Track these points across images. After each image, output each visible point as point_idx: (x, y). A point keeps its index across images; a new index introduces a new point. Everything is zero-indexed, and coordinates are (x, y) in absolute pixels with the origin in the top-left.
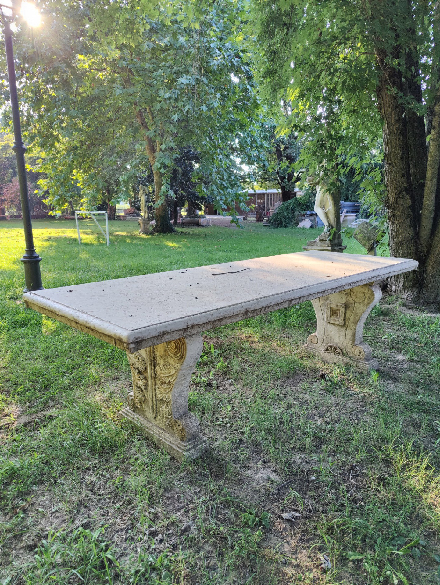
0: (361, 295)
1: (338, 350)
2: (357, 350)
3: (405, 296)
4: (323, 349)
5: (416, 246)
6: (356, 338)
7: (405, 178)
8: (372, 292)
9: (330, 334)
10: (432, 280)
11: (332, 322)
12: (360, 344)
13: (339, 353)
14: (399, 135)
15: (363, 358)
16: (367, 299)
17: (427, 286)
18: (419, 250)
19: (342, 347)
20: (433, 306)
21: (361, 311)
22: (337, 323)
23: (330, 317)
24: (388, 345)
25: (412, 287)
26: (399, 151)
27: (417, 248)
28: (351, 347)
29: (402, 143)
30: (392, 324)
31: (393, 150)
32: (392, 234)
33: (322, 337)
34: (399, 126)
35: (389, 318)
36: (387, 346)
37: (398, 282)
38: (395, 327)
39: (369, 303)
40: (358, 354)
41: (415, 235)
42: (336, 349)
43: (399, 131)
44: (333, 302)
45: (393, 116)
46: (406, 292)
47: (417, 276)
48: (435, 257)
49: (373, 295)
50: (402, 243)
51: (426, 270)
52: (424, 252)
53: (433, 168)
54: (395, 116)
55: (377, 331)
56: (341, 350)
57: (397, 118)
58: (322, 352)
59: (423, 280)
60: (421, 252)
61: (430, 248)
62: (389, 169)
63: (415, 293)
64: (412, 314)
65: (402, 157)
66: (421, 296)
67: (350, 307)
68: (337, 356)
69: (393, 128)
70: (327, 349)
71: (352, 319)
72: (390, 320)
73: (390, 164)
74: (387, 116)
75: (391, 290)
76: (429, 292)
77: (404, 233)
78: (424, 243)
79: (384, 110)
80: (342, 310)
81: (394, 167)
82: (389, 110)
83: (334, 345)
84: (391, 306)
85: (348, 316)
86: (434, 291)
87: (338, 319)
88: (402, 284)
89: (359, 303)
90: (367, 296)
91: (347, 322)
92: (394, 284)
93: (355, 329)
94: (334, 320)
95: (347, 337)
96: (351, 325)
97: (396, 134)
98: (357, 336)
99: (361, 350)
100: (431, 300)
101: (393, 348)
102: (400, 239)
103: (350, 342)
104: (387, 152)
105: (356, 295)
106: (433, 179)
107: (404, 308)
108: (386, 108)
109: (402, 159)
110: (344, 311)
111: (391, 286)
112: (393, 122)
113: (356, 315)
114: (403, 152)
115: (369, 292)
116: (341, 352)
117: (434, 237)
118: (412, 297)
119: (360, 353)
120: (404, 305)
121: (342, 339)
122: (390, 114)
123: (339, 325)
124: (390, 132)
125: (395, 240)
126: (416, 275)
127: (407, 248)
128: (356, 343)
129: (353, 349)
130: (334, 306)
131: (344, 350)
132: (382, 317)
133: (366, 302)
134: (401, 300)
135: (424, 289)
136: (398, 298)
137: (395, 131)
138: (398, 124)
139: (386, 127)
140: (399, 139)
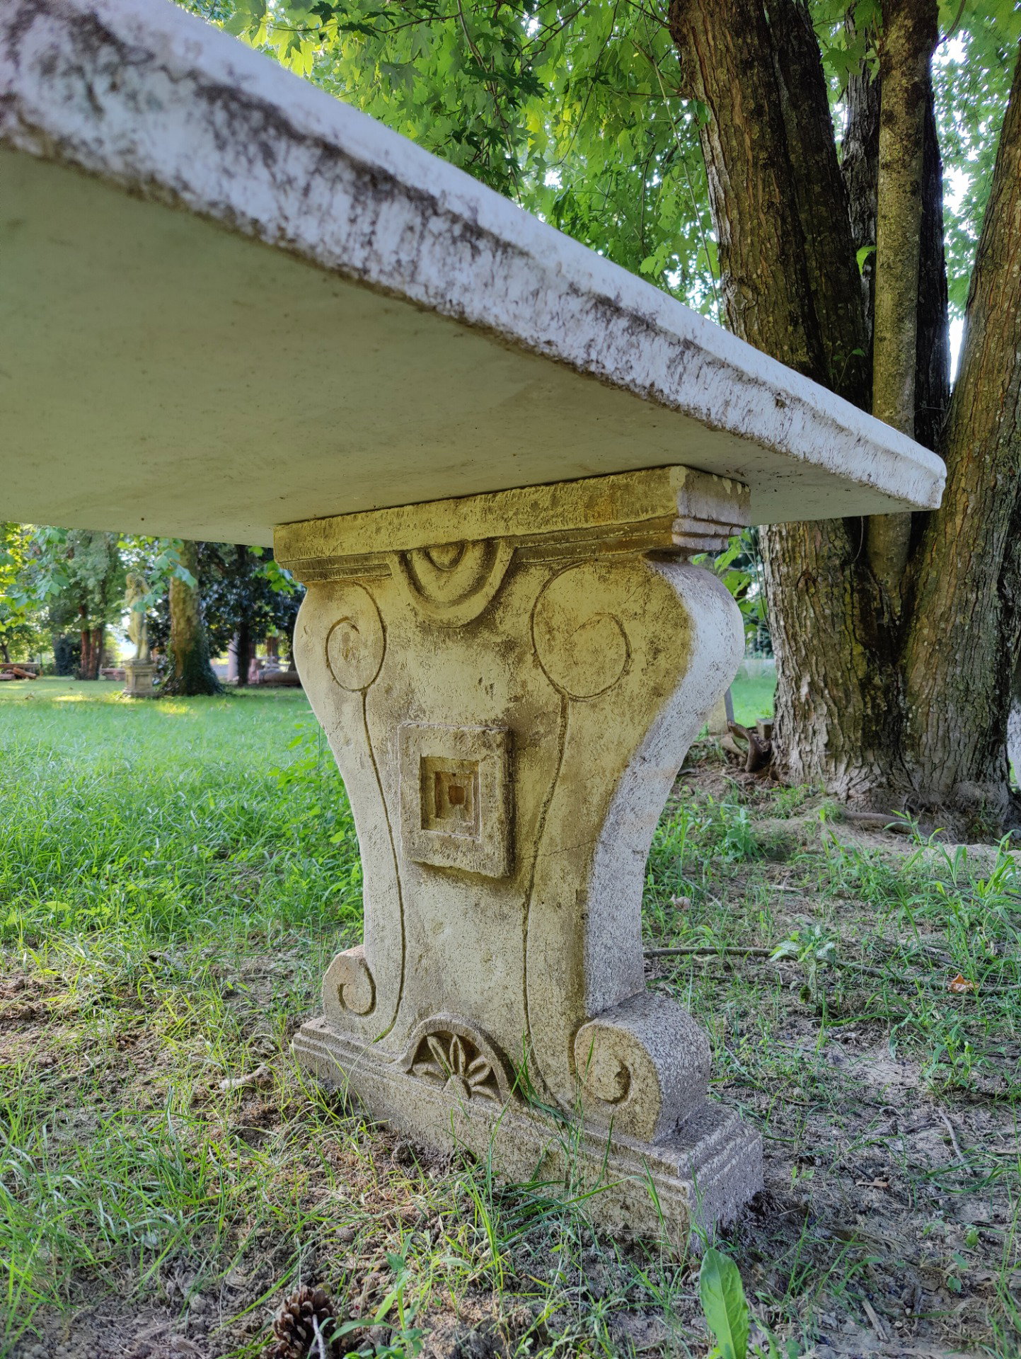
0: (603, 635)
1: (486, 1058)
2: (602, 1054)
3: (839, 786)
4: (399, 1046)
5: (864, 593)
6: (596, 968)
7: (801, 330)
8: (673, 600)
9: (436, 942)
10: (933, 719)
11: (438, 861)
12: (625, 1005)
13: (490, 1081)
14: (765, 167)
15: (646, 1115)
16: (639, 659)
17: (915, 746)
18: (875, 604)
19: (511, 1038)
20: (946, 820)
21: (610, 760)
22: (464, 862)
23: (426, 824)
24: (806, 995)
25: (863, 749)
26: (769, 227)
27: (866, 596)
28: (563, 1034)
29: (776, 201)
30: (807, 892)
31: (748, 227)
32: (771, 551)
33: (394, 971)
34: (763, 136)
35: (789, 866)
36: (799, 1003)
37: (808, 735)
38: (820, 904)
39: (657, 692)
40: (614, 1090)
41: (855, 549)
42: (472, 1053)
43: (763, 155)
44: (436, 721)
45: (738, 100)
46: (842, 767)
47: (875, 706)
48: (935, 626)
49: (684, 622)
50: (810, 579)
51: (905, 682)
52: (891, 613)
53: (898, 279)
54: (744, 97)
55: (745, 922)
56: (501, 1054)
57: (752, 105)
58: (396, 1069)
59: (901, 717)
60: (880, 612)
61: (911, 593)
62: (738, 302)
63: (877, 771)
64: (881, 848)
65: (783, 252)
66: (900, 781)
67: (535, 744)
68: (478, 1105)
69: (741, 144)
70: (423, 1053)
71: (554, 828)
72: (796, 875)
73: (741, 281)
74: (716, 101)
75: (786, 766)
76: (928, 767)
77: (813, 539)
78: (889, 579)
79: (705, 80)
80: (491, 768)
81: (755, 290)
82: (722, 75)
83: (460, 1024)
84: (794, 822)
85: (528, 803)
86: (943, 762)
87: (472, 831)
88: (822, 738)
89: (595, 700)
90: (639, 634)
91: (526, 850)
92: (794, 744)
93: (581, 897)
94: (447, 843)
95: (537, 962)
96: (556, 875)
97: (755, 164)
98: (596, 948)
99: (634, 1060)
100: (936, 798)
101: (835, 1013)
102: (801, 565)
103: (557, 995)
104: (727, 240)
105: (570, 647)
106: (901, 320)
107: (844, 830)
108: (708, 71)
109: (783, 257)
110: (499, 775)
111: (785, 753)
112: (738, 121)
113: (580, 795)
114: (785, 234)
115: (654, 606)
116: (500, 1073)
117: (923, 553)
118: (867, 785)
119: (624, 1077)
120: (841, 818)
121: (503, 976)
122: (726, 92)
123: (484, 880)
124: (731, 160)
125: (784, 569)
126: (873, 699)
127: (830, 596)
128: (597, 1000)
129: (580, 1051)
130: (439, 749)
131: (519, 1057)
132: (761, 865)
133: (634, 683)
134: (826, 800)
135: (909, 756)
136: (812, 796)
137: (750, 155)
138: (756, 129)
139: (717, 144)
140: (766, 184)
